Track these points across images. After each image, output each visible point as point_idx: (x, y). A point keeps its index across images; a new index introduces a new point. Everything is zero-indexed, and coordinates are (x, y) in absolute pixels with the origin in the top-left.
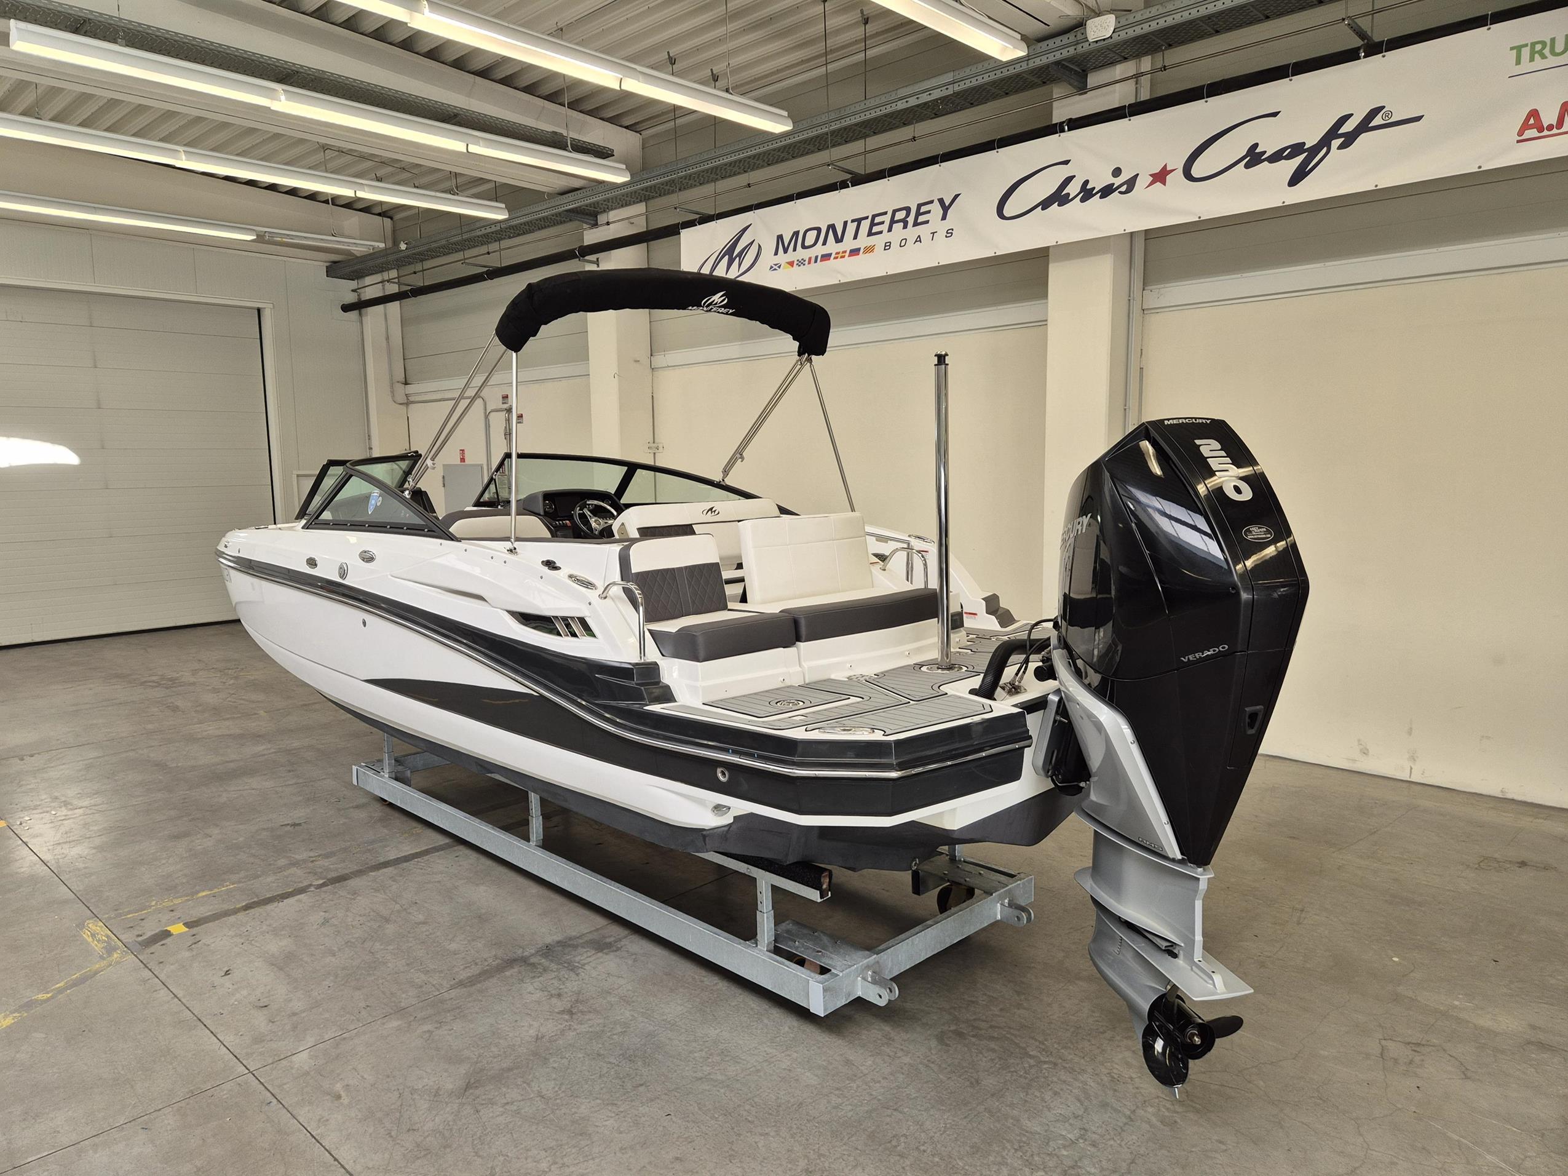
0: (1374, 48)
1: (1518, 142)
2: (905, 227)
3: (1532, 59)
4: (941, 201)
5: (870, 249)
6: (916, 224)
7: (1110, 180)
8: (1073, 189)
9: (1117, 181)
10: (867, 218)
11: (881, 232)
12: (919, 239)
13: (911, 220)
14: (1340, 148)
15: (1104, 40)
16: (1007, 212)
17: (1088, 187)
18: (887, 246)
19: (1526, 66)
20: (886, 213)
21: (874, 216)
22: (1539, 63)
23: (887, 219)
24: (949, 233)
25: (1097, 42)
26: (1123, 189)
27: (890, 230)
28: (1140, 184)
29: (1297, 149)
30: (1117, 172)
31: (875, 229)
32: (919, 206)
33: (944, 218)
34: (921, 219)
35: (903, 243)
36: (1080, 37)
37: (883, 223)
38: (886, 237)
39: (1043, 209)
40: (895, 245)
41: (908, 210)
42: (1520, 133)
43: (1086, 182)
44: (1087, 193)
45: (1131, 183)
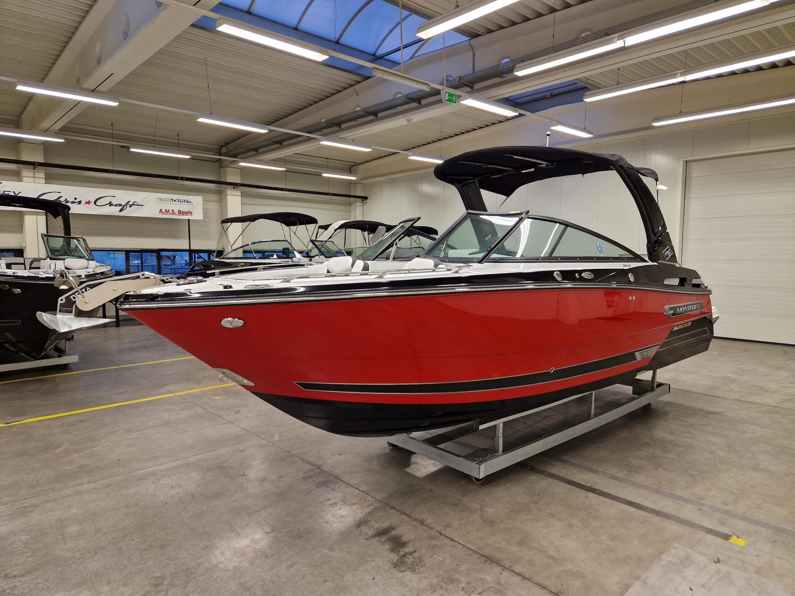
1: (159, 214)
4: (14, 192)
7: (74, 200)
8: (63, 199)
9: (76, 201)
14: (129, 207)
17: (67, 200)
19: (159, 201)
22: (161, 202)
26: (78, 203)
28: (83, 203)
29: (120, 205)
30: (75, 199)
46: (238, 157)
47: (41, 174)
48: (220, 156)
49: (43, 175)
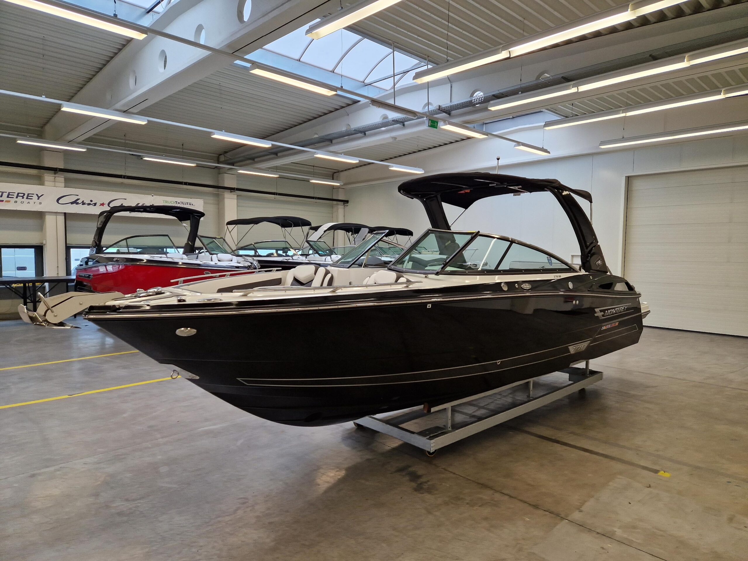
2: (23, 198)
4: (37, 195)
5: (9, 201)
6: (27, 198)
7: (90, 202)
8: (79, 201)
9: (92, 203)
10: (6, 192)
11: (13, 198)
12: (29, 203)
13: (25, 197)
16: (60, 201)
17: (84, 202)
18: (16, 202)
20: (15, 193)
21: (9, 193)
23: (16, 195)
24: (40, 203)
26: (94, 205)
27: (17, 197)
28: (98, 204)
30: (91, 201)
31: (10, 196)
32: (28, 194)
33: (38, 199)
34: (29, 197)
35: (22, 203)
37: (14, 195)
38: (15, 199)
39: (71, 204)
40: (19, 202)
41: (24, 194)
43: (83, 201)
44: (83, 203)
45: (95, 204)
46: (235, 165)
47: (61, 178)
48: (218, 163)
49: (62, 180)
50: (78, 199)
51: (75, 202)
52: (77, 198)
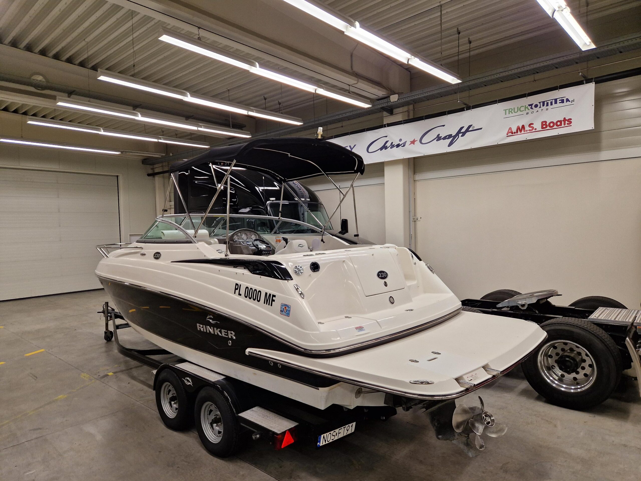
0: (469, 108)
1: (507, 136)
3: (509, 114)
4: (350, 146)
7: (398, 142)
8: (388, 144)
9: (401, 143)
14: (461, 136)
15: (395, 102)
16: (370, 151)
17: (393, 144)
19: (508, 115)
22: (511, 115)
25: (393, 102)
28: (407, 144)
29: (450, 136)
30: (401, 140)
36: (388, 100)
39: (381, 150)
42: (507, 134)
43: (392, 143)
44: (392, 146)
45: (405, 144)
50: (387, 142)
51: (384, 147)
52: (386, 139)
